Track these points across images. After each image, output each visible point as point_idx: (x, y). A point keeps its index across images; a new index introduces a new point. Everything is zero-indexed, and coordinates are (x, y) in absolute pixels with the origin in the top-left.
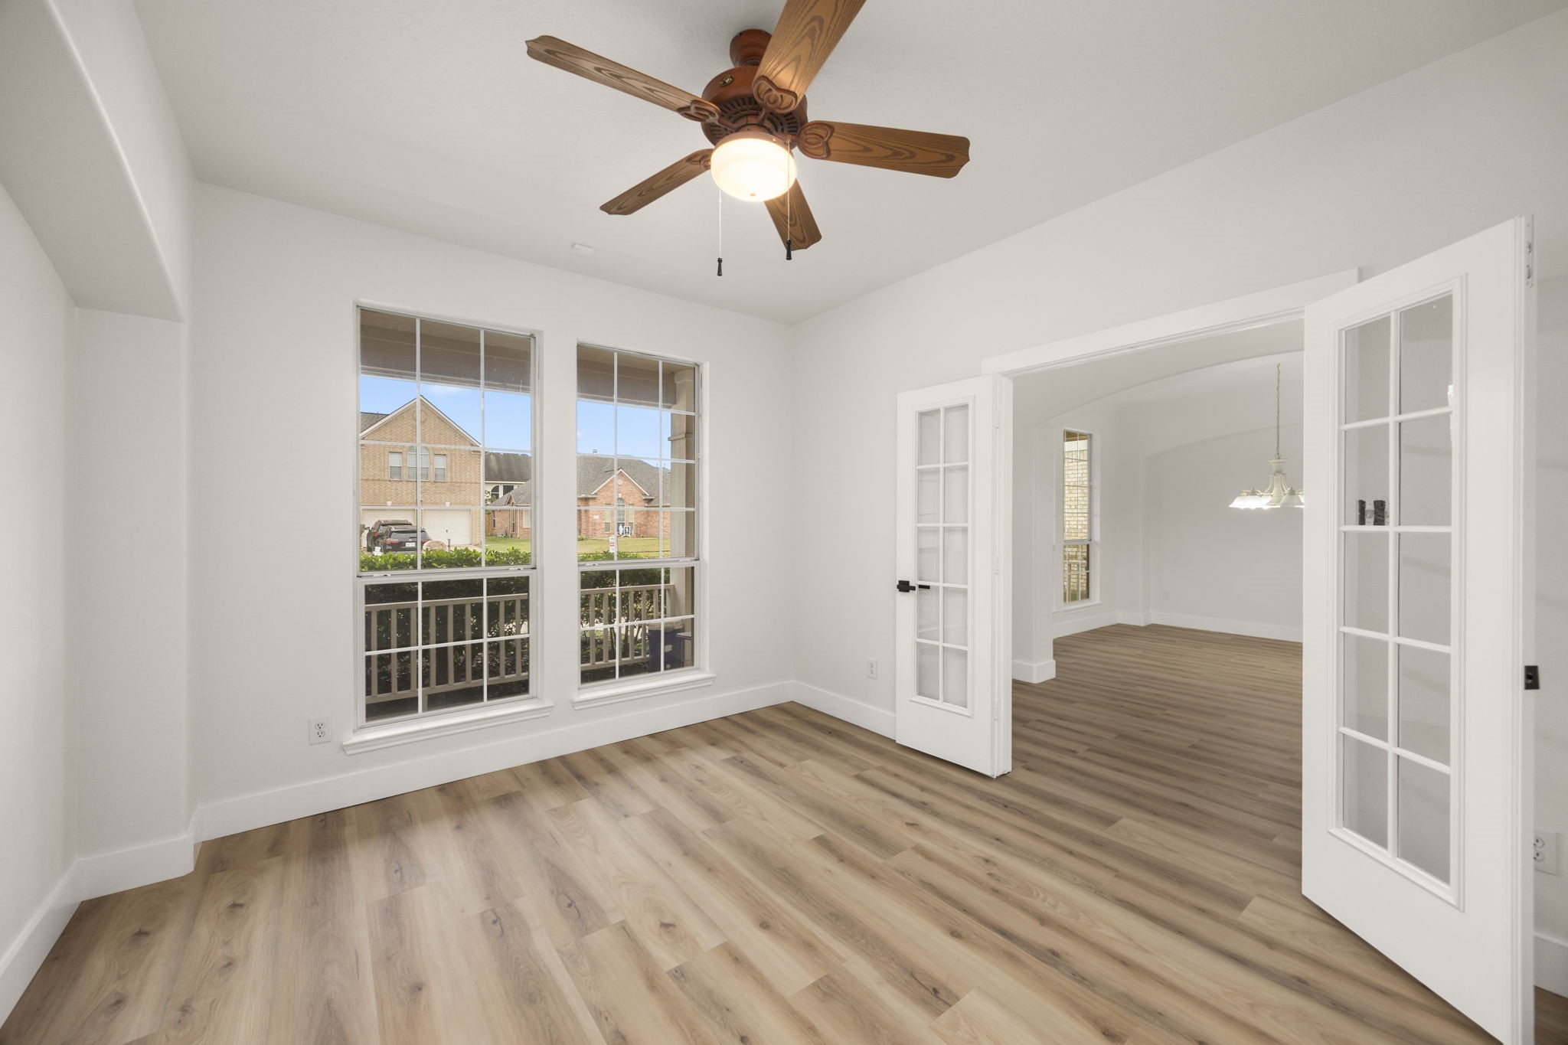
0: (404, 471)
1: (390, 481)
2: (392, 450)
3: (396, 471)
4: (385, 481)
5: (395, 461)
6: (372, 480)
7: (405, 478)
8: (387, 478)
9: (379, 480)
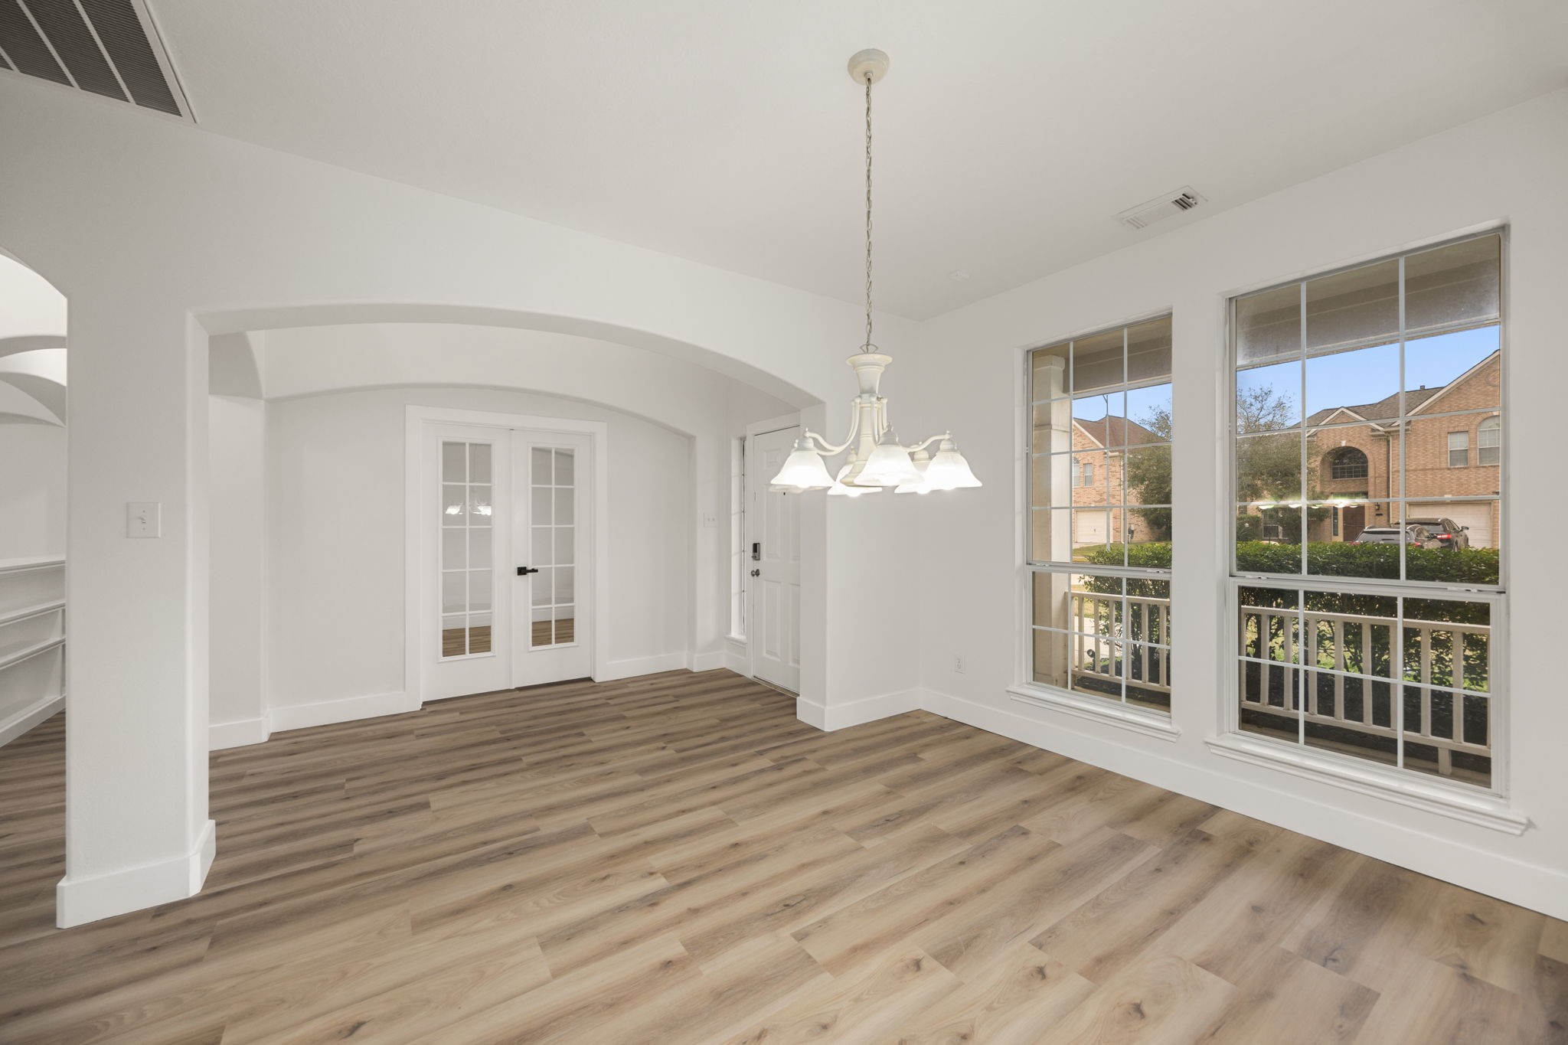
0: (1471, 455)
1: (1449, 469)
2: (1451, 430)
3: (1461, 457)
4: (1441, 469)
5: (1458, 443)
6: (1422, 470)
7: (1472, 463)
8: (1444, 465)
9: (1432, 469)
